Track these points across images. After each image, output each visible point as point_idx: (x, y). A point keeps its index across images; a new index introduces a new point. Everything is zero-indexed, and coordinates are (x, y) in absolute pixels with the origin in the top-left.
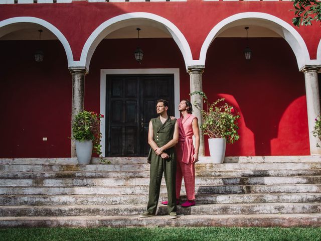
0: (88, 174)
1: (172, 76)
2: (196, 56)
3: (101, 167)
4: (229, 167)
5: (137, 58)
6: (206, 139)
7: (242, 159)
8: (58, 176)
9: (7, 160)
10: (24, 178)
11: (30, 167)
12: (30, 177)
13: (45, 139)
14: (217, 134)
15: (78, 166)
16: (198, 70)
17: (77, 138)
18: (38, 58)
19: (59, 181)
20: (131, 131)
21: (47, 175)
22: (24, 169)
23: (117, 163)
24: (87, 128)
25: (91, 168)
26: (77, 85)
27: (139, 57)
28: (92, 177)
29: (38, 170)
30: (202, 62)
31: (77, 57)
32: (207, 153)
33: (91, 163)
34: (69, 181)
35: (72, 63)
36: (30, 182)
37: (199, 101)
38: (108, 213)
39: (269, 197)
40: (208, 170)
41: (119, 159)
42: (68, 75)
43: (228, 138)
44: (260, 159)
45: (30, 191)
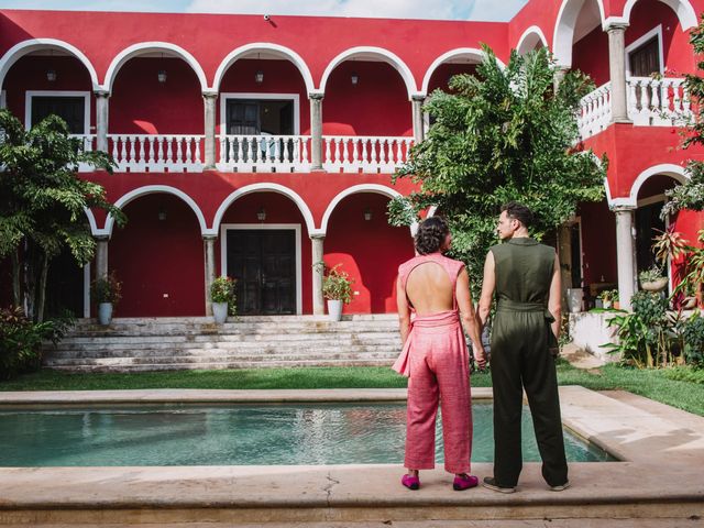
0: (229, 332)
1: (294, 231)
2: (318, 226)
3: (236, 325)
4: (344, 324)
5: (260, 218)
6: (325, 301)
7: (356, 317)
8: (204, 334)
9: (150, 319)
10: (175, 335)
11: (175, 326)
12: (179, 335)
13: (166, 296)
14: (335, 297)
15: (216, 324)
16: (321, 239)
17: (215, 301)
18: (162, 217)
19: (208, 337)
20: (252, 287)
21: (193, 333)
22: (170, 328)
23: (249, 322)
24: (226, 293)
25: (227, 326)
26: (210, 251)
27: (262, 216)
28: (232, 334)
29: (183, 329)
30: (323, 231)
31: (209, 226)
32: (326, 312)
33: (226, 322)
34: (216, 337)
35: (205, 231)
36: (184, 339)
37: (320, 266)
38: (255, 359)
39: (369, 348)
40: (327, 327)
41: (250, 317)
42: (200, 242)
43: (344, 300)
44: (369, 317)
45: (188, 345)
